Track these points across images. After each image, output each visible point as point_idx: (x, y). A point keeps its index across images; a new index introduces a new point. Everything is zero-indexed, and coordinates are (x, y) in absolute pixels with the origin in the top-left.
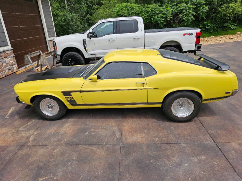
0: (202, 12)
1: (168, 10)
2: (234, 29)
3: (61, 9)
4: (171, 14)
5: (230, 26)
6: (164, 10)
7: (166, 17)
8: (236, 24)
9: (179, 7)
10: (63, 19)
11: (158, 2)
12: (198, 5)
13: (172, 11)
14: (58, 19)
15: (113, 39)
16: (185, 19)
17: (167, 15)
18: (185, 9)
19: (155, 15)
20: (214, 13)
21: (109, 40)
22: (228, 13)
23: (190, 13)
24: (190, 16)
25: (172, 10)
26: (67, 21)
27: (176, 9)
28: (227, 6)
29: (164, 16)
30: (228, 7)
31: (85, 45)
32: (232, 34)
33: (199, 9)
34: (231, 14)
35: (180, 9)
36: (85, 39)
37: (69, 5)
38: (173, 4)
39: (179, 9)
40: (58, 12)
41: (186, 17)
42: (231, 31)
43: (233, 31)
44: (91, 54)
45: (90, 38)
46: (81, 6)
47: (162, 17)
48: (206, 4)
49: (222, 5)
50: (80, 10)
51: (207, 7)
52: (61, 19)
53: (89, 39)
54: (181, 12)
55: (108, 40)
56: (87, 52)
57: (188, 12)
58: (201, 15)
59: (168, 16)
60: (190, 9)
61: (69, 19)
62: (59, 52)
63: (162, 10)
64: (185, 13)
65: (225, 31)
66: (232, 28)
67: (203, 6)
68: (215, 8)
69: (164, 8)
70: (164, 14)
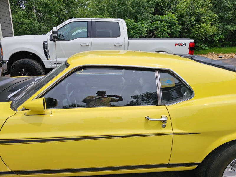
0: (176, 31)
1: (143, 27)
2: (205, 50)
3: (27, 17)
4: (147, 31)
5: (201, 46)
6: (139, 26)
7: (142, 33)
8: (206, 45)
9: (154, 24)
10: (29, 28)
11: (133, 18)
12: (172, 24)
13: (147, 28)
14: (22, 27)
15: (87, 44)
16: (160, 36)
17: (142, 31)
18: (160, 27)
19: (131, 30)
20: (186, 33)
21: (82, 45)
22: (200, 33)
23: (164, 30)
24: (164, 34)
25: (147, 26)
26: (34, 30)
27: (151, 26)
28: (199, 26)
29: (140, 32)
30: (200, 28)
31: (46, 50)
32: (204, 54)
33: (172, 28)
34: (203, 34)
35: (156, 27)
36: (47, 42)
37: (38, 15)
38: (149, 21)
39: (154, 26)
40: (24, 20)
41: (161, 34)
42: (202, 51)
43: (205, 51)
44: (55, 63)
45: (54, 41)
46: (51, 17)
47: (138, 33)
48: (179, 24)
49: (194, 25)
50: (51, 21)
51: (180, 27)
52: (26, 28)
53: (52, 42)
54: (156, 29)
55: (80, 45)
56: (48, 60)
57: (163, 29)
58: (174, 33)
59: (144, 32)
60: (164, 27)
61: (36, 28)
62: (6, 58)
63: (137, 26)
64: (160, 31)
65: (197, 50)
66: (204, 48)
67: (176, 25)
68: (187, 28)
69: (139, 25)
70: (139, 30)
